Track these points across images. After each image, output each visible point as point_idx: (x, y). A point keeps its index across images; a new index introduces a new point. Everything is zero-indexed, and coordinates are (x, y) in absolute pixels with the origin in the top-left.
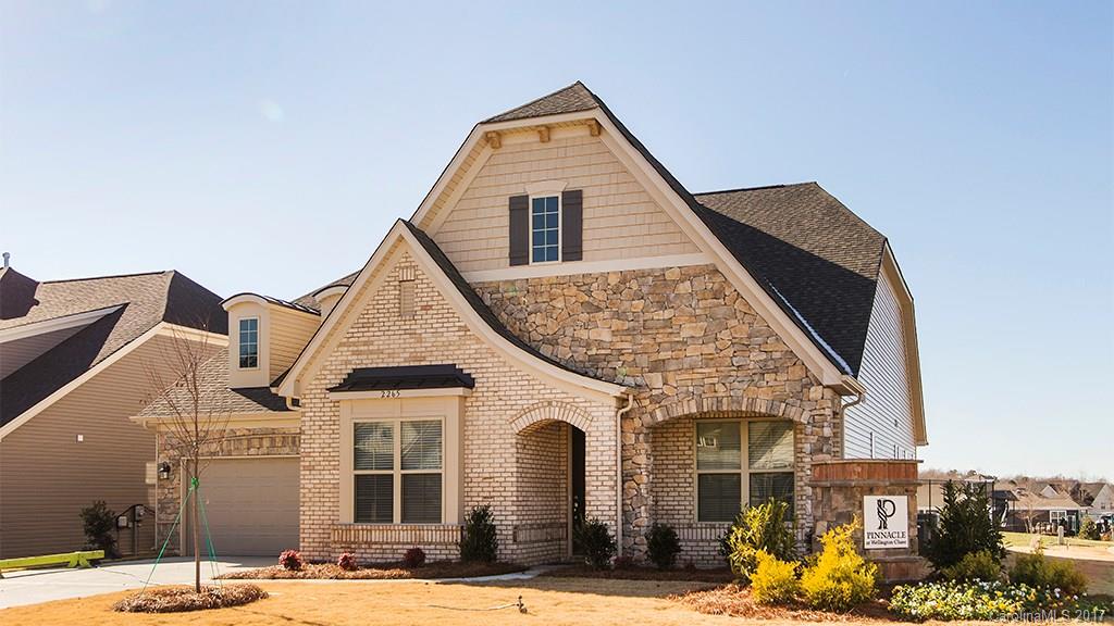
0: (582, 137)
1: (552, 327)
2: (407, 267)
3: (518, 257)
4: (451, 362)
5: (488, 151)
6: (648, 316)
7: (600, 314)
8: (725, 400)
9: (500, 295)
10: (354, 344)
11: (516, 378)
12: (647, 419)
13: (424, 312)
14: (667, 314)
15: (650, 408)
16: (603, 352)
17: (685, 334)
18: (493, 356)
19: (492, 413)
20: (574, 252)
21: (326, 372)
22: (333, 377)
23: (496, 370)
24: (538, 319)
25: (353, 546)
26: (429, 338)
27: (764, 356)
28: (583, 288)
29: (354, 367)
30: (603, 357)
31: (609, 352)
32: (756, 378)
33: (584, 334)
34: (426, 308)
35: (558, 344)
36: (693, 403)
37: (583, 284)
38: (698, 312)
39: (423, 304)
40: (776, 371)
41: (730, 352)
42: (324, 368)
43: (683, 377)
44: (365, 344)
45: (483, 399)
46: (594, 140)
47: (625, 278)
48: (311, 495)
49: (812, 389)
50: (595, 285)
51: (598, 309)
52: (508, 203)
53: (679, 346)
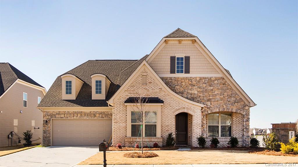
0: (190, 43)
1: (182, 89)
2: (145, 72)
3: (172, 71)
4: (157, 97)
5: (164, 44)
6: (207, 88)
7: (195, 87)
8: (225, 109)
9: (167, 81)
10: (129, 91)
11: (175, 102)
12: (206, 112)
13: (149, 84)
14: (212, 88)
15: (207, 110)
16: (195, 96)
17: (216, 93)
18: (169, 96)
19: (168, 110)
20: (187, 71)
21: (121, 98)
22: (123, 99)
23: (170, 99)
24: (178, 87)
25: (132, 143)
26: (151, 90)
27: (235, 99)
28: (190, 80)
29: (129, 97)
30: (195, 97)
31: (197, 96)
32: (233, 104)
33: (190, 92)
34: (150, 83)
35: (183, 94)
36: (218, 109)
37: (190, 79)
38: (219, 88)
39: (149, 82)
40: (238, 102)
41: (227, 98)
42: (120, 97)
43: (215, 103)
44: (132, 91)
45: (166, 106)
46: (193, 44)
47: (201, 79)
48: (116, 129)
49: (246, 107)
50: (193, 80)
51: (194, 86)
52: (170, 58)
53: (214, 96)
